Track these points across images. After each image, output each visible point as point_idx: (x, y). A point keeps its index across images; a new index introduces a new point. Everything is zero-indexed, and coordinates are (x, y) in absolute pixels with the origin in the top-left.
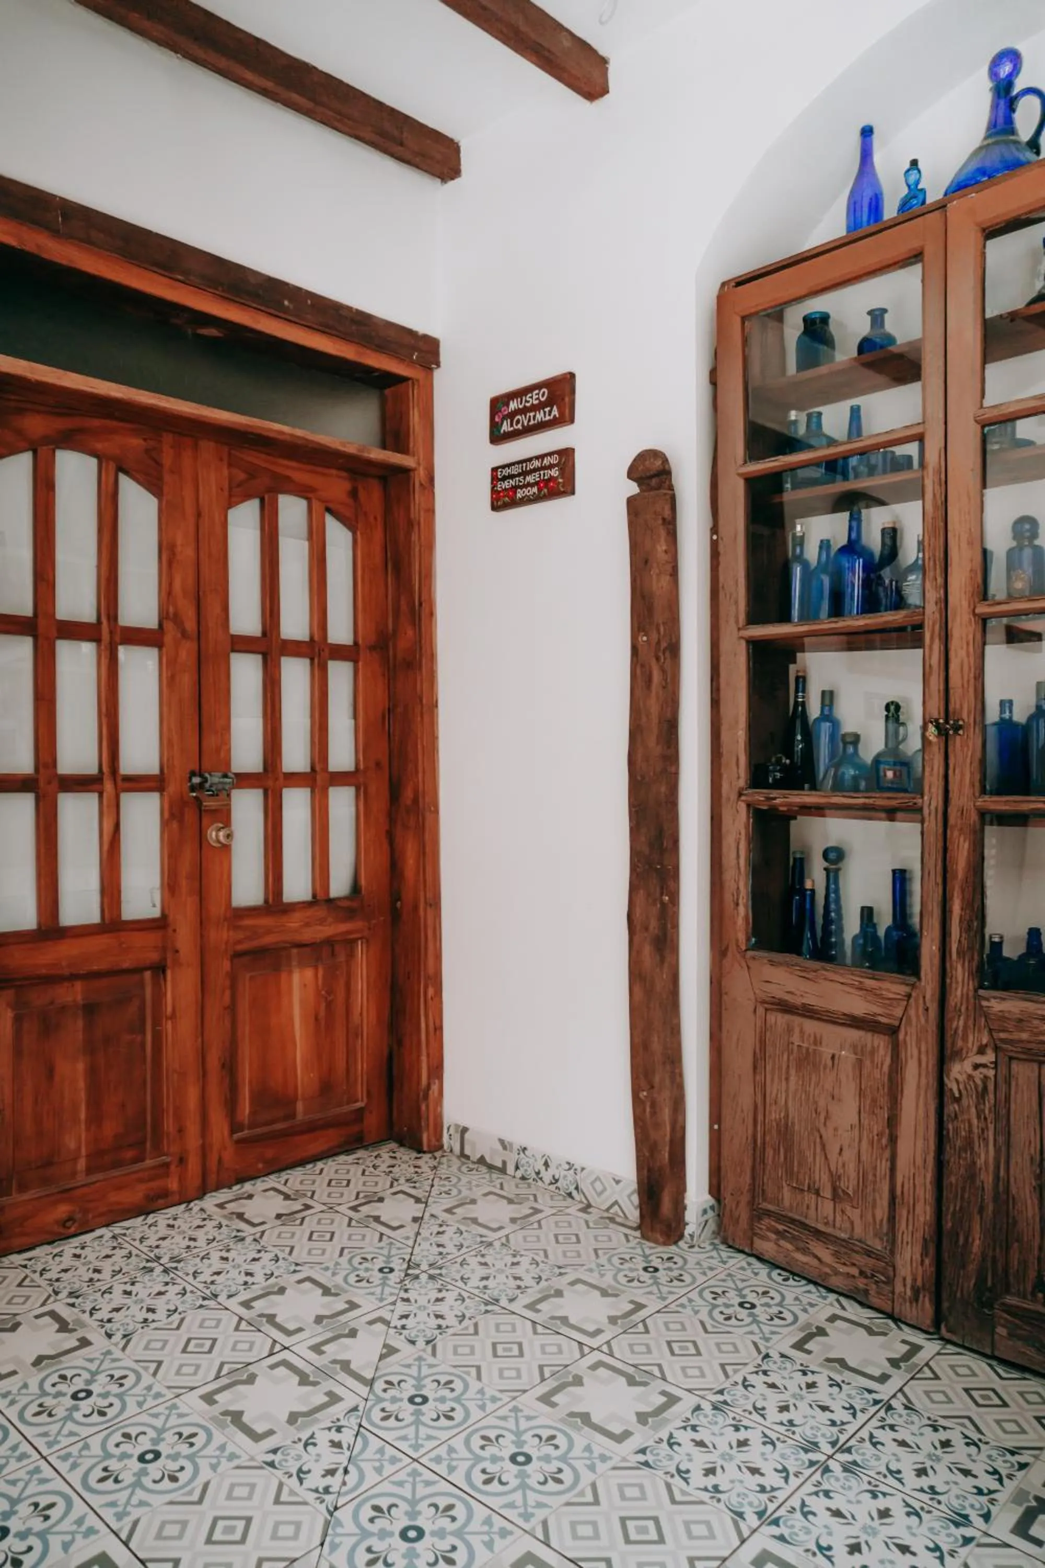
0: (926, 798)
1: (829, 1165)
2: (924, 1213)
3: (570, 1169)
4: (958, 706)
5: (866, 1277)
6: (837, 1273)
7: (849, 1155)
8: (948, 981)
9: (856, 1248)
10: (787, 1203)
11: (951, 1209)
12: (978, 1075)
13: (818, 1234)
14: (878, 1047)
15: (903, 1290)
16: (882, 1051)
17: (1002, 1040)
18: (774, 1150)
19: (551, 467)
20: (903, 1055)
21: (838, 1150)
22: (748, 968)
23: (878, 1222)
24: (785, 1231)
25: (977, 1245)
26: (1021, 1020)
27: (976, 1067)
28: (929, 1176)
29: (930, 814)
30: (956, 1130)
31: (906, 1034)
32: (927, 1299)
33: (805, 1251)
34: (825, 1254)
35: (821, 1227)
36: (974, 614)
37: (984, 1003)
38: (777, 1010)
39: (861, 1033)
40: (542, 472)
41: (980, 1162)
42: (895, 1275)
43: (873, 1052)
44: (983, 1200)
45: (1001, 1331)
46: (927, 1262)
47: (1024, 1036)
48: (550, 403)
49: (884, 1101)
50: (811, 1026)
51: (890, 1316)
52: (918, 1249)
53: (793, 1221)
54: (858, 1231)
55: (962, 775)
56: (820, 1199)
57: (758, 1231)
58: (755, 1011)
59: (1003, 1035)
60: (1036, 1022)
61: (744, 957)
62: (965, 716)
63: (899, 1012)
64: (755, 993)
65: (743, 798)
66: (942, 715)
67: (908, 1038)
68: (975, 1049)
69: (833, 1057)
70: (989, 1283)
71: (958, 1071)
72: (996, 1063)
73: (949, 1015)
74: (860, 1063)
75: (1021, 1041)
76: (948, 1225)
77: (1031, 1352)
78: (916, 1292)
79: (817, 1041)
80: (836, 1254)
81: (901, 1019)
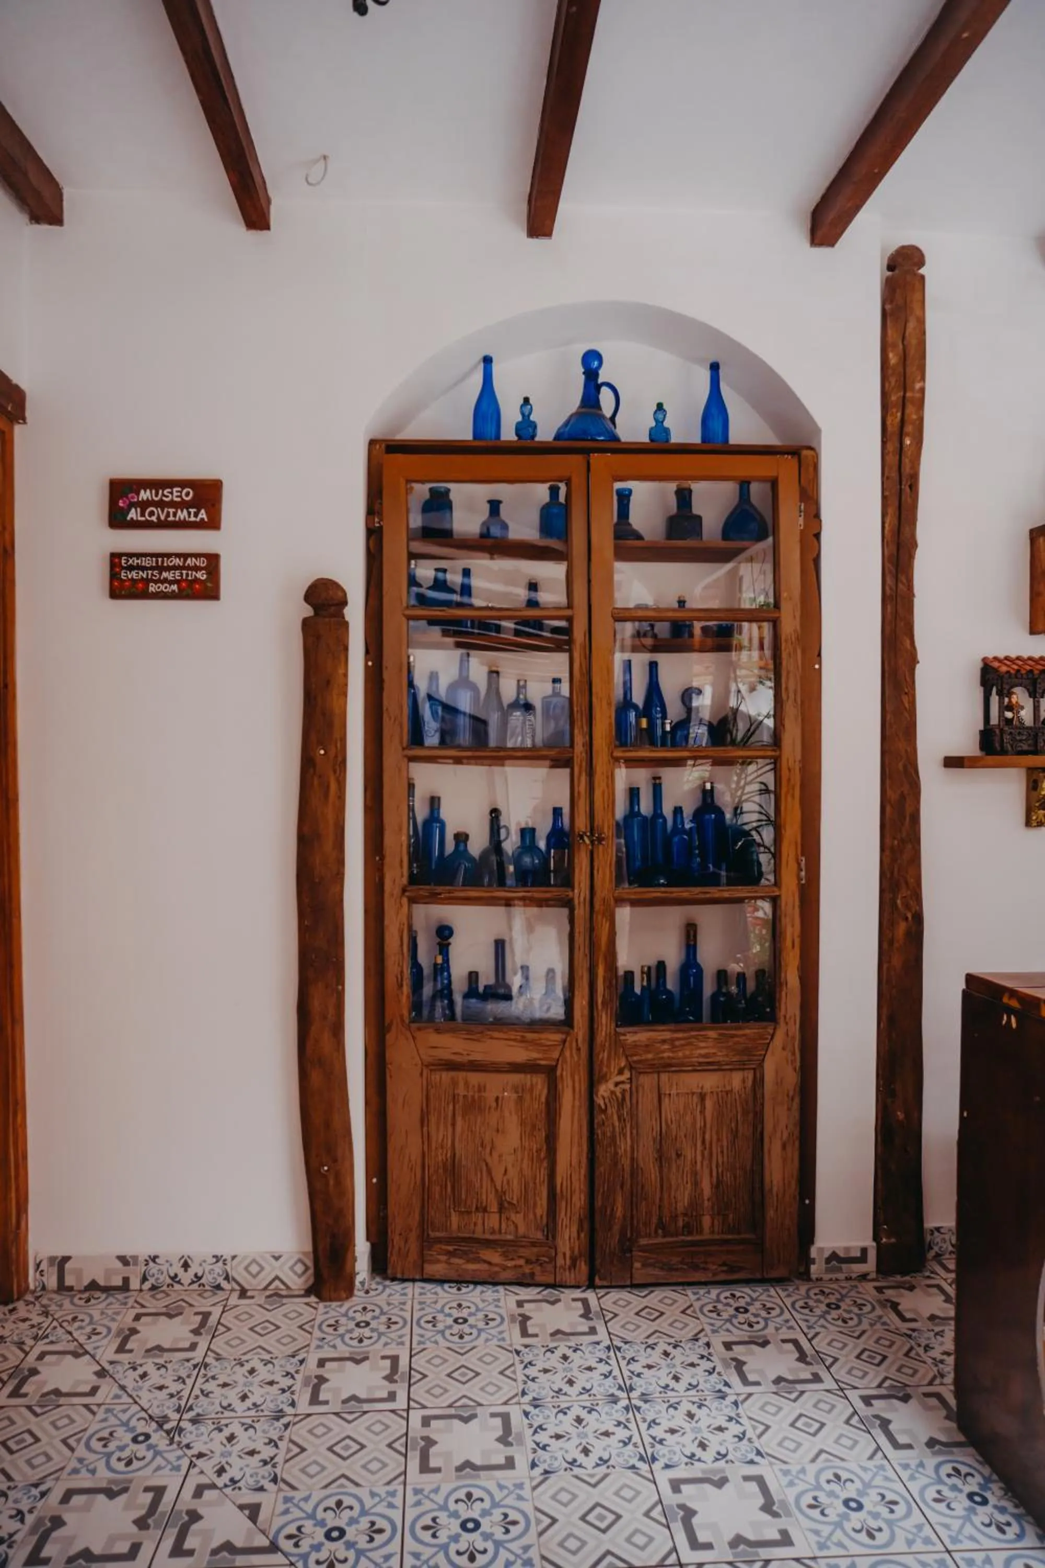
0: (576, 891)
1: (495, 1186)
2: (579, 1200)
3: (217, 1262)
4: (601, 823)
5: (532, 1263)
6: (505, 1268)
7: (513, 1173)
8: (596, 1026)
9: (524, 1244)
10: (455, 1226)
11: (601, 1190)
12: (618, 1090)
13: (488, 1244)
14: (537, 1083)
15: (563, 1262)
16: (539, 1087)
17: (635, 1062)
18: (441, 1186)
19: (197, 569)
20: (560, 1086)
21: (503, 1171)
22: (414, 1038)
23: (539, 1217)
24: (456, 1250)
25: (619, 1213)
26: (647, 1046)
27: (617, 1084)
28: (583, 1171)
29: (579, 903)
30: (604, 1134)
31: (562, 1069)
32: (583, 1263)
33: (478, 1260)
34: (495, 1257)
35: (488, 1236)
36: (612, 756)
37: (622, 1038)
38: (440, 1070)
39: (522, 1076)
40: (184, 572)
41: (621, 1152)
42: (556, 1254)
43: (532, 1089)
44: (623, 1177)
45: (637, 1265)
46: (582, 1235)
47: (650, 1056)
48: (196, 504)
49: (541, 1124)
50: (475, 1078)
51: (553, 1286)
52: (574, 1229)
53: (464, 1239)
54: (522, 1230)
55: (604, 874)
56: (486, 1215)
57: (429, 1258)
58: (421, 1074)
59: (635, 1058)
60: (658, 1045)
61: (409, 1029)
62: (606, 830)
63: (556, 1055)
64: (421, 1059)
65: (407, 894)
66: (589, 829)
67: (564, 1073)
68: (616, 1072)
69: (497, 1099)
70: (629, 1235)
71: (604, 1090)
72: (631, 1079)
73: (597, 1048)
74: (520, 1099)
75: (647, 1060)
76: (599, 1203)
77: (657, 1272)
78: (574, 1260)
79: (481, 1088)
80: (505, 1255)
81: (558, 1060)
